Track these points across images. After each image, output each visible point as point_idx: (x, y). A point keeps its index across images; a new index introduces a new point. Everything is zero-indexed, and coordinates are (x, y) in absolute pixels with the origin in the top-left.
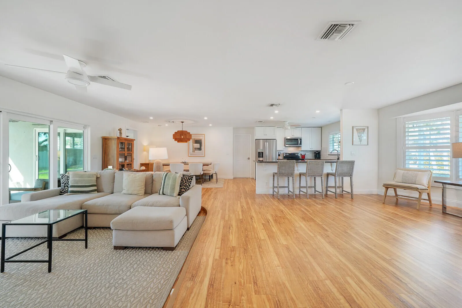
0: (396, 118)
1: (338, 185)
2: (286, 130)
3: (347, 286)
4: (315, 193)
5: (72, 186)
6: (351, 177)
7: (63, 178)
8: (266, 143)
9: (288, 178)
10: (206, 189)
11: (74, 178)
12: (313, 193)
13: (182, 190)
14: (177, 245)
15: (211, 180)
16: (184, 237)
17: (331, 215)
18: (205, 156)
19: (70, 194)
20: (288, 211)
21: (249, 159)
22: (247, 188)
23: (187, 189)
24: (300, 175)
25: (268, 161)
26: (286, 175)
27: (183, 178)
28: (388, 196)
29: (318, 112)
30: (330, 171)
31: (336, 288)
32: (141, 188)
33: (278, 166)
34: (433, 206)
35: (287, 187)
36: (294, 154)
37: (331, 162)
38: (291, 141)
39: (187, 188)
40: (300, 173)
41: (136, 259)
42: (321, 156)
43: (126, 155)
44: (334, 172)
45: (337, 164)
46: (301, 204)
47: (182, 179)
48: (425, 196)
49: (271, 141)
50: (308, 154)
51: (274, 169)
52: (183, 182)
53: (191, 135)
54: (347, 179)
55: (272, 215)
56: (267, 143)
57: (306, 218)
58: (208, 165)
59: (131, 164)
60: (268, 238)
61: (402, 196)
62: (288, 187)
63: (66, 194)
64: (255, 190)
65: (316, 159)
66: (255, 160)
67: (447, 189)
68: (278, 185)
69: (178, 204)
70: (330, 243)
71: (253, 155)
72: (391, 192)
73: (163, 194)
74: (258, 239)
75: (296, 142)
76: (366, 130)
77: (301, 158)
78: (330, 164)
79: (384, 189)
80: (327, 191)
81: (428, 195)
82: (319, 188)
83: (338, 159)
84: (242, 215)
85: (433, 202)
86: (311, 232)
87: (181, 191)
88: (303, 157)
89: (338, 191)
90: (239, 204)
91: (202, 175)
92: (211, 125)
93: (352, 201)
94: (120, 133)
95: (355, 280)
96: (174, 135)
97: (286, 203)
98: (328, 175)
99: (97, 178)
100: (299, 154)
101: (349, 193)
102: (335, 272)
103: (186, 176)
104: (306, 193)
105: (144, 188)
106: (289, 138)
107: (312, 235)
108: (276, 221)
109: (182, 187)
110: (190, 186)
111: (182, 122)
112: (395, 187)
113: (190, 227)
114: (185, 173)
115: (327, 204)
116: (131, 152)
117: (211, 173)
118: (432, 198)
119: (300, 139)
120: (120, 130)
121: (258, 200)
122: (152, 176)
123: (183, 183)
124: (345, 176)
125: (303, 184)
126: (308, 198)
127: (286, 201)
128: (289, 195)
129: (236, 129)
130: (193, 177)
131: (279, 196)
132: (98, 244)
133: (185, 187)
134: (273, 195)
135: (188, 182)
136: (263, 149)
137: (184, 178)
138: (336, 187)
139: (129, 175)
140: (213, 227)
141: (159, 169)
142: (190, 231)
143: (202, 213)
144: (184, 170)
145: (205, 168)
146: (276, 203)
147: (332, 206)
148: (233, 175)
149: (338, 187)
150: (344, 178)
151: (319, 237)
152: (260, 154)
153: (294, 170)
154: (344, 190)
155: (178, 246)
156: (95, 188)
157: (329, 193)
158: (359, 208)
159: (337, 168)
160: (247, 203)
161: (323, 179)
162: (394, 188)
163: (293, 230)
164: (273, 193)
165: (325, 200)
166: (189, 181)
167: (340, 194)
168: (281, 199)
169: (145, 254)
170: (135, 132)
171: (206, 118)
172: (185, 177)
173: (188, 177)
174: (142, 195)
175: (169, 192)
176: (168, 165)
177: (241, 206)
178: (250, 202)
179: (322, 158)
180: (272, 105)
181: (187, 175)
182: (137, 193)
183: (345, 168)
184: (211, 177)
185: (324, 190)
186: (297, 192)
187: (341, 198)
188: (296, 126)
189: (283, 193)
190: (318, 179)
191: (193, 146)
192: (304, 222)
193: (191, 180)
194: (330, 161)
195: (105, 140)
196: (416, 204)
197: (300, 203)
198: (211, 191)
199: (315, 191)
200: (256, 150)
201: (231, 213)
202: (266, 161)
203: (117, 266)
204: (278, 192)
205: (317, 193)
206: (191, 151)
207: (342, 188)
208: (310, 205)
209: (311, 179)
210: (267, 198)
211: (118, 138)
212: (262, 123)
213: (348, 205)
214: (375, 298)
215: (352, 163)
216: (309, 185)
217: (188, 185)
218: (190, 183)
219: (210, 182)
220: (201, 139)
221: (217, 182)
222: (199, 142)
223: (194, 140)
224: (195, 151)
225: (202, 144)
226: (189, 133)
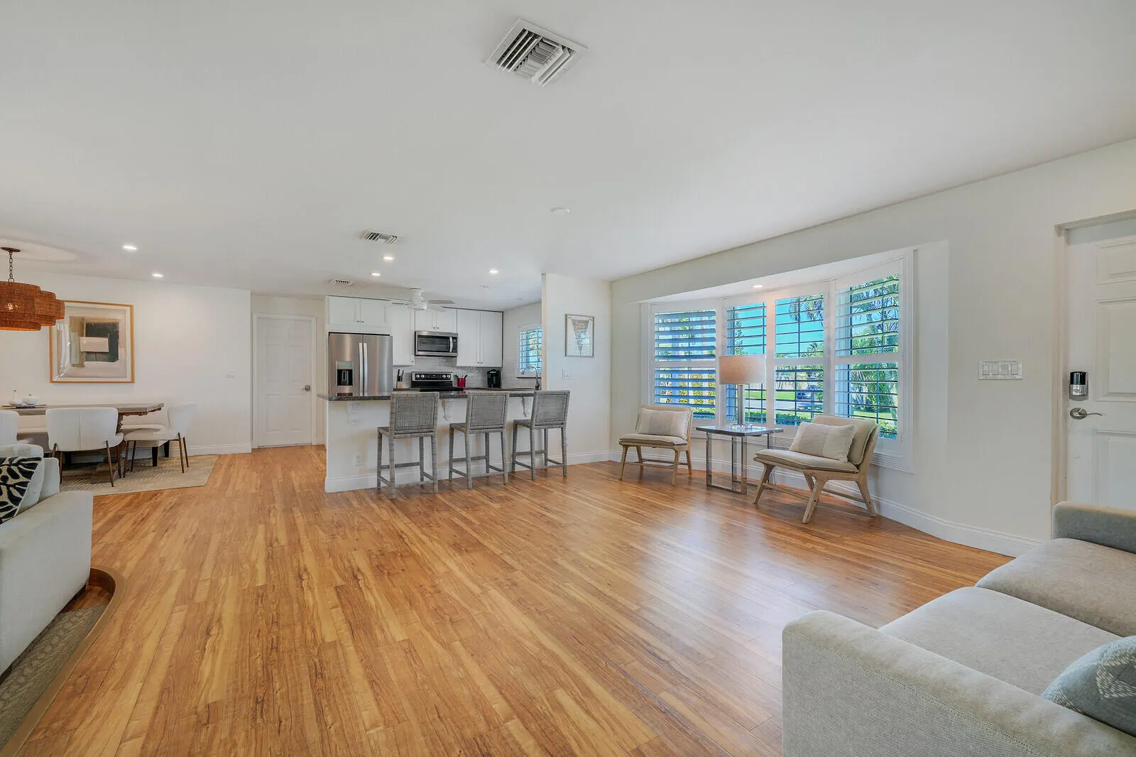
0: (640, 304)
1: (536, 448)
2: (417, 312)
3: (558, 720)
4: (487, 472)
6: (562, 429)
8: (361, 344)
9: (421, 439)
10: (129, 498)
12: (484, 472)
15: (159, 463)
17: (523, 523)
18: (133, 381)
20: (418, 532)
21: (308, 389)
22: (297, 478)
24: (452, 429)
25: (366, 395)
26: (413, 431)
28: (629, 463)
29: (494, 272)
30: (521, 417)
31: (533, 734)
33: (392, 407)
34: (694, 475)
35: (417, 464)
36: (439, 376)
37: (523, 395)
38: (433, 343)
40: (451, 424)
42: (502, 382)
44: (529, 417)
45: (535, 399)
46: (453, 506)
48: (683, 458)
49: (375, 340)
50: (472, 377)
51: (379, 416)
53: (60, 304)
54: (554, 433)
55: (369, 554)
56: (365, 344)
57: (463, 545)
58: (145, 413)
60: (348, 634)
61: (650, 460)
62: (421, 464)
64: (324, 481)
65: (490, 387)
66: (326, 392)
67: (712, 441)
68: (392, 460)
70: (519, 603)
71: (321, 381)
72: (632, 455)
74: (316, 644)
75: (442, 344)
76: (590, 323)
77: (455, 385)
78: (520, 399)
79: (621, 448)
80: (514, 463)
81: (687, 453)
82: (496, 461)
83: (537, 387)
84: (268, 570)
85: (693, 467)
86: (473, 581)
88: (461, 383)
89: (538, 461)
90: (260, 538)
91: (116, 450)
92: (157, 275)
93: (564, 482)
95: (575, 691)
97: (413, 510)
98: (516, 425)
100: (452, 377)
101: (558, 463)
102: (531, 687)
104: (466, 475)
106: (425, 334)
107: (477, 590)
108: (378, 570)
110: (16, 501)
111: (11, 250)
112: (638, 444)
115: (513, 497)
117: (160, 438)
118: (693, 459)
119: (453, 338)
121: (329, 513)
124: (551, 426)
125: (459, 452)
126: (471, 486)
127: (415, 505)
128: (422, 486)
129: (262, 300)
130: (36, 465)
131: (394, 491)
134: (379, 490)
135: (7, 486)
136: (351, 362)
138: (534, 452)
140: (129, 646)
143: (95, 595)
144: (20, 437)
145: (133, 422)
146: (385, 515)
147: (524, 499)
148: (252, 439)
149: (537, 453)
150: (550, 431)
151: (495, 593)
152: (344, 377)
153: (435, 419)
154: (549, 457)
157: (518, 468)
158: (577, 496)
159: (536, 409)
160: (292, 528)
161: (505, 436)
162: (637, 446)
163: (427, 588)
164: (379, 484)
165: (510, 487)
166: (11, 481)
167: (542, 470)
168: (401, 500)
171: (130, 248)
177: (266, 538)
178: (300, 521)
179: (503, 386)
180: (374, 236)
181: (3, 460)
183: (552, 408)
184: (160, 453)
185: (508, 462)
186: (444, 474)
187: (543, 479)
188: (444, 304)
189: (405, 482)
190: (495, 438)
191: (75, 344)
192: (459, 557)
193: (22, 479)
194: (520, 392)
196: (671, 473)
197: (450, 504)
198: (152, 501)
199: (488, 466)
200: (331, 364)
201: (224, 573)
202: (361, 395)
204: (392, 479)
205: (491, 471)
206: (66, 361)
207: (546, 455)
208: (476, 505)
209: (478, 440)
210: (360, 503)
212: (348, 286)
213: (556, 493)
214: (617, 728)
215: (564, 396)
216: (472, 454)
217: (7, 500)
218: (18, 490)
219: (157, 470)
220: (118, 321)
221: (185, 468)
222: (108, 331)
223: (83, 325)
224: (86, 363)
225: (120, 340)
226: (50, 296)
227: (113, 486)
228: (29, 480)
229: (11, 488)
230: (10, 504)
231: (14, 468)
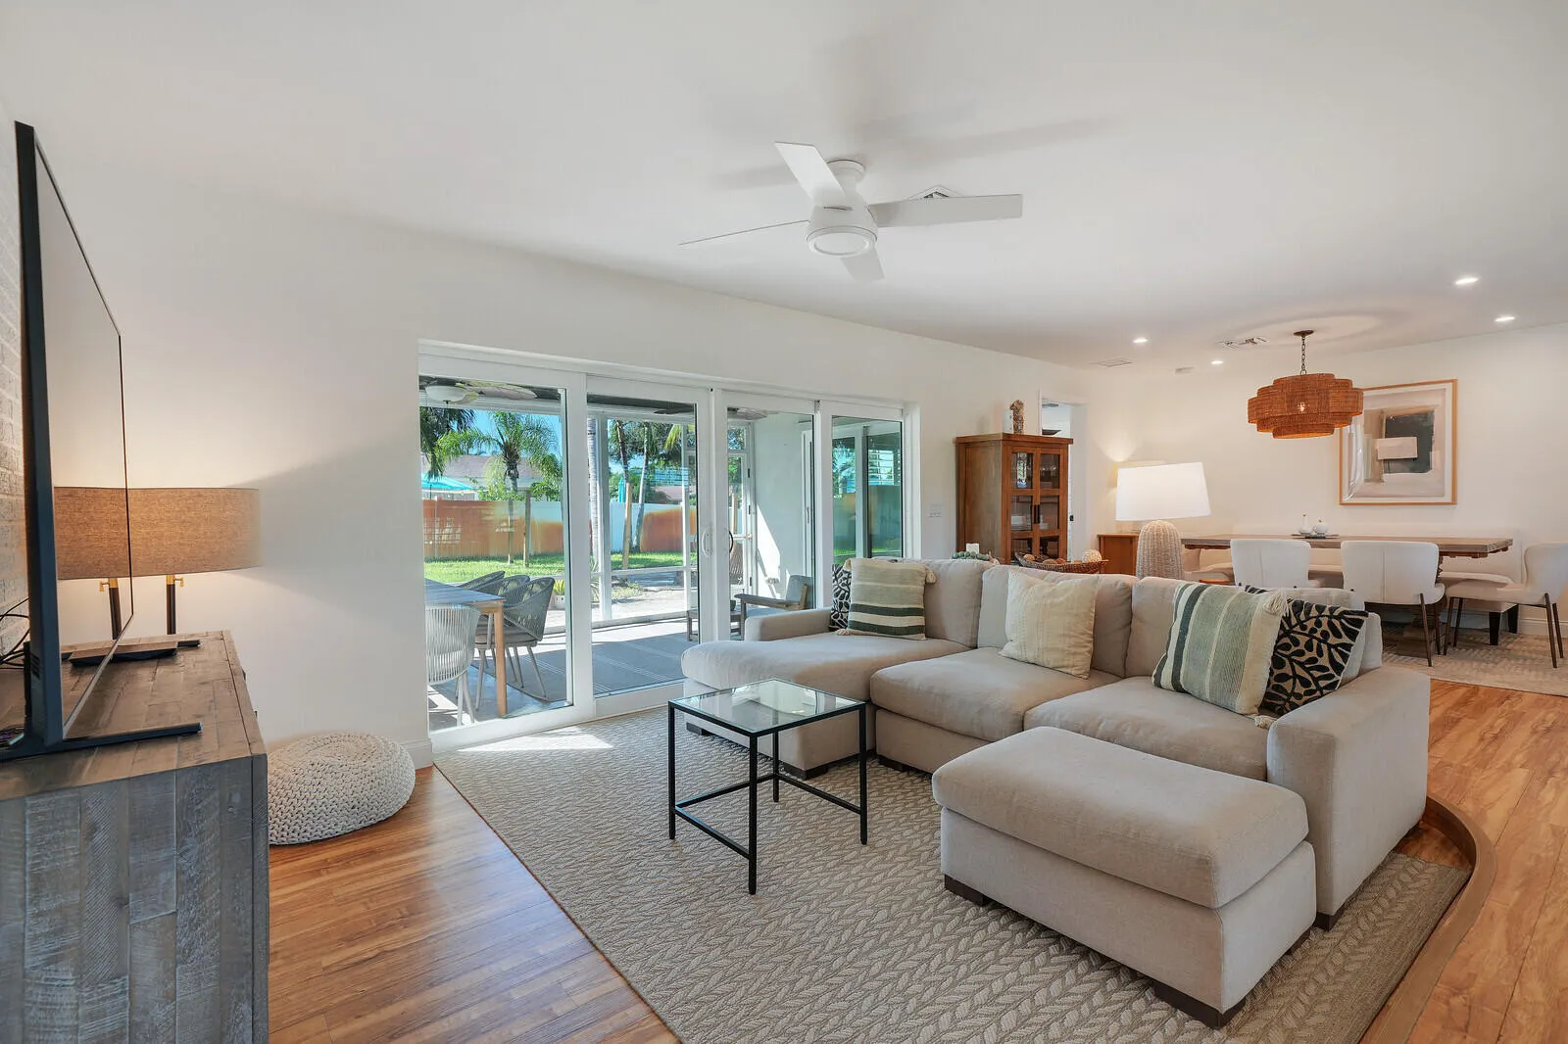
5: (858, 608)
7: (839, 577)
10: (1462, 691)
11: (861, 580)
13: (1288, 685)
14: (1243, 1003)
15: (1501, 640)
16: (1289, 963)
18: (1454, 502)
19: (850, 634)
23: (1322, 683)
27: (1294, 621)
32: (1074, 646)
39: (1321, 678)
41: (1019, 981)
43: (1037, 501)
47: (1289, 623)
52: (1296, 643)
53: (1358, 392)
58: (1484, 555)
59: (1056, 539)
63: (841, 631)
69: (1259, 763)
73: (1178, 688)
87: (1277, 688)
91: (1434, 609)
92: (1504, 319)
94: (1018, 419)
96: (1254, 405)
99: (928, 585)
103: (1314, 613)
105: (1091, 645)
109: (1287, 670)
110: (1339, 669)
111: (1303, 334)
113: (1341, 911)
114: (1312, 592)
116: (1056, 492)
117: (1507, 596)
120: (1017, 408)
122: (1127, 592)
123: (1294, 649)
130: (1361, 622)
132: (903, 838)
133: (1308, 670)
135: (1324, 647)
137: (1300, 622)
139: (1030, 585)
141: (1163, 565)
142: (1335, 934)
143: (1435, 843)
145: (1456, 567)
155: (1247, 1008)
156: (917, 621)
166: (1332, 640)
169: (1061, 975)
170: (1079, 410)
172: (1307, 613)
173: (1324, 621)
174: (1078, 676)
175: (1207, 681)
176: (1223, 546)
181: (1320, 609)
182: (1060, 664)
191: (1372, 449)
193: (1346, 640)
195: (966, 448)
198: (1506, 707)
203: (940, 977)
206: (1359, 472)
211: (1007, 437)
217: (1328, 665)
218: (1340, 653)
219: (1498, 652)
220: (1431, 408)
221: (1559, 661)
222: (1416, 426)
223: (1382, 420)
224: (1386, 476)
225: (1436, 438)
226: (1347, 383)
227: (1430, 665)
228: (1352, 643)
229: (1332, 650)
230: (1332, 671)
231: (1336, 623)
